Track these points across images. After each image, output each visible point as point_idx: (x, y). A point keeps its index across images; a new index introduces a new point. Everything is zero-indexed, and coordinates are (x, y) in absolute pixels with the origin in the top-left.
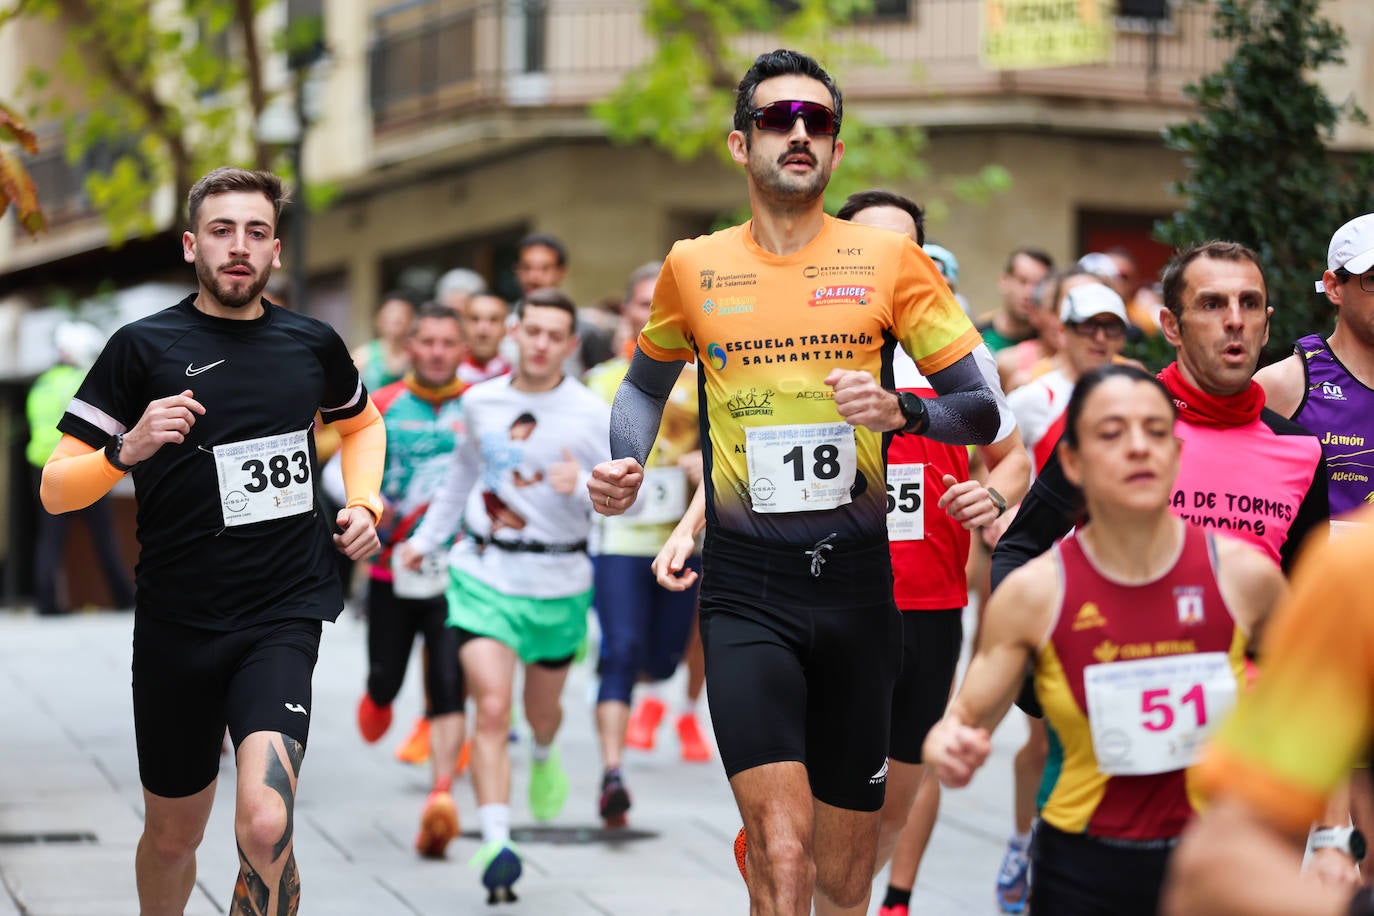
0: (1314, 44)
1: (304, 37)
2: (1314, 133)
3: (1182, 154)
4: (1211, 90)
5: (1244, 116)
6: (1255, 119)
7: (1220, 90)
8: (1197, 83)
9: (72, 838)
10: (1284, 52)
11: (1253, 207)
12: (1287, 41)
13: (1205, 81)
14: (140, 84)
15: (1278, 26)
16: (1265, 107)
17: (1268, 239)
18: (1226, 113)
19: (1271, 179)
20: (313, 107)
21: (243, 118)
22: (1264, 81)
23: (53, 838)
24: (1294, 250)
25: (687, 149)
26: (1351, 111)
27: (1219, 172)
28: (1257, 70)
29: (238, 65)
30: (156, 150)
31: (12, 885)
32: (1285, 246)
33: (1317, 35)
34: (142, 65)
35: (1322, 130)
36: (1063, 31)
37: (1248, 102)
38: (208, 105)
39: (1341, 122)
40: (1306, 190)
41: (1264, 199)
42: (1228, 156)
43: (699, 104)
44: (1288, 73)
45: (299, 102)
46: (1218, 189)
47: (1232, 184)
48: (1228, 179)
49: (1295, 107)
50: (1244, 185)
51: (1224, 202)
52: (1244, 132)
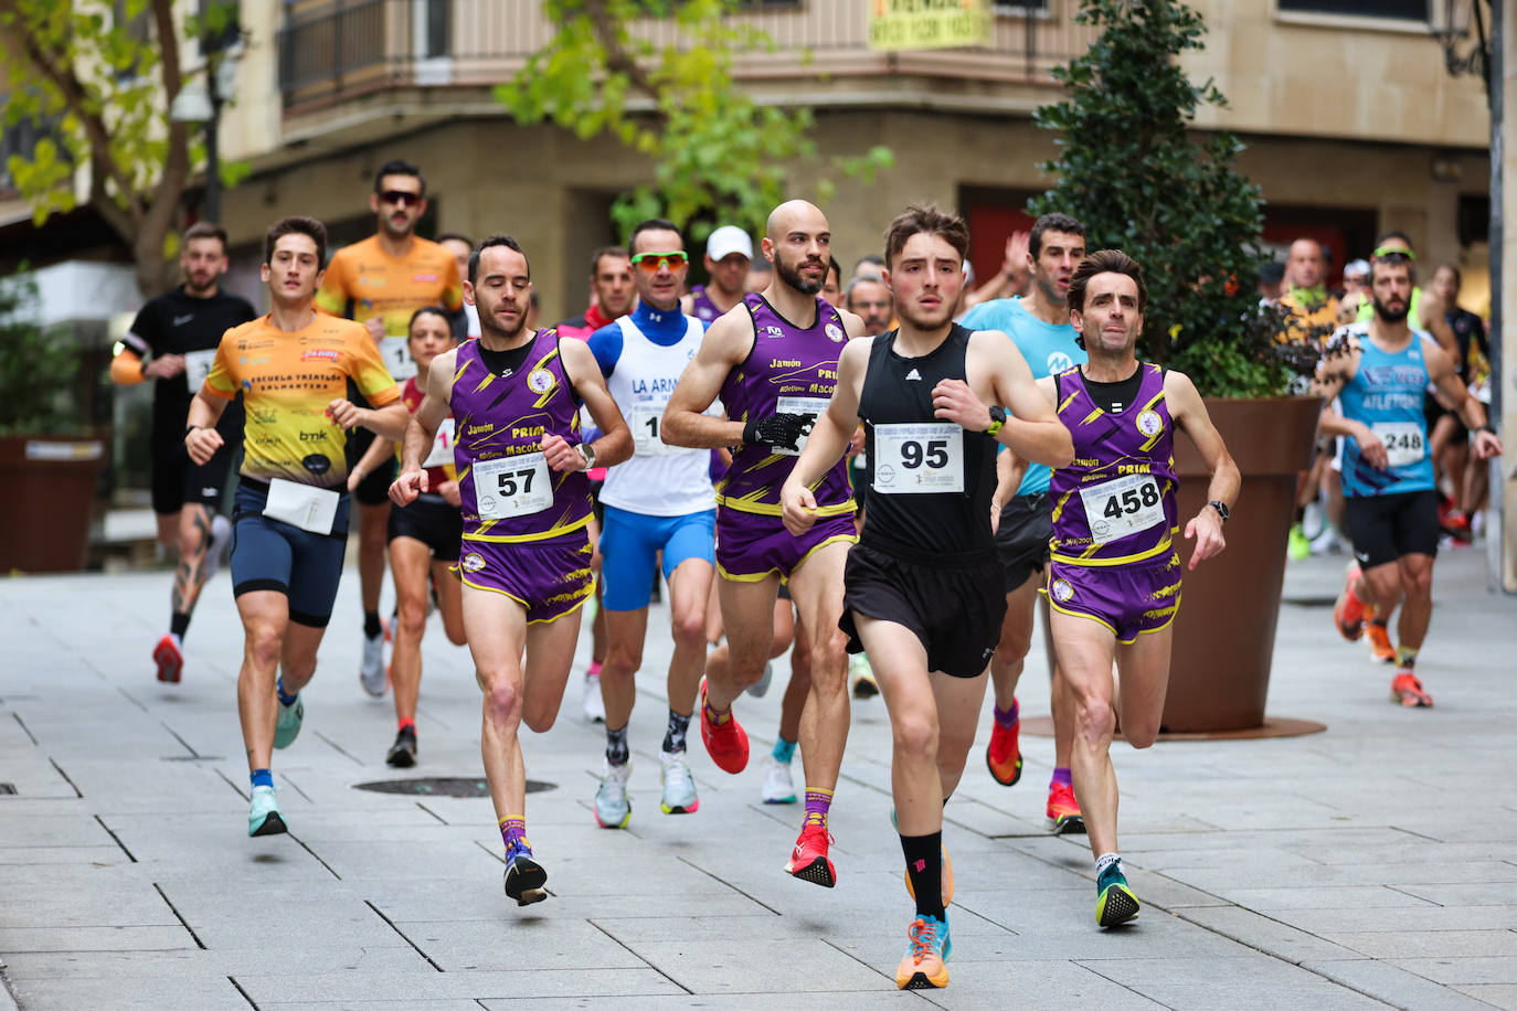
0: (1176, 30)
1: (218, 22)
2: (1178, 114)
3: (1054, 133)
4: (1078, 72)
5: (1109, 97)
6: (1120, 100)
7: (1087, 72)
8: (1066, 65)
10: (1147, 38)
11: (1118, 185)
12: (1148, 25)
13: (1073, 64)
14: (61, 66)
15: (1140, 12)
16: (1129, 88)
17: (1133, 216)
18: (1092, 93)
19: (1135, 158)
20: (225, 90)
21: (159, 100)
22: (1127, 63)
24: (1158, 226)
25: (587, 128)
26: (1209, 94)
27: (1088, 152)
28: (1121, 54)
29: (155, 49)
30: (75, 130)
32: (1149, 223)
33: (1177, 22)
34: (60, 49)
35: (1182, 111)
36: (946, 16)
37: (1113, 85)
38: (124, 87)
39: (1200, 104)
40: (1168, 168)
41: (1129, 176)
42: (1095, 136)
43: (598, 85)
44: (1152, 58)
45: (212, 83)
46: (1086, 167)
47: (1100, 163)
48: (1096, 158)
49: (1158, 89)
50: (1111, 164)
51: (1092, 179)
52: (1110, 113)
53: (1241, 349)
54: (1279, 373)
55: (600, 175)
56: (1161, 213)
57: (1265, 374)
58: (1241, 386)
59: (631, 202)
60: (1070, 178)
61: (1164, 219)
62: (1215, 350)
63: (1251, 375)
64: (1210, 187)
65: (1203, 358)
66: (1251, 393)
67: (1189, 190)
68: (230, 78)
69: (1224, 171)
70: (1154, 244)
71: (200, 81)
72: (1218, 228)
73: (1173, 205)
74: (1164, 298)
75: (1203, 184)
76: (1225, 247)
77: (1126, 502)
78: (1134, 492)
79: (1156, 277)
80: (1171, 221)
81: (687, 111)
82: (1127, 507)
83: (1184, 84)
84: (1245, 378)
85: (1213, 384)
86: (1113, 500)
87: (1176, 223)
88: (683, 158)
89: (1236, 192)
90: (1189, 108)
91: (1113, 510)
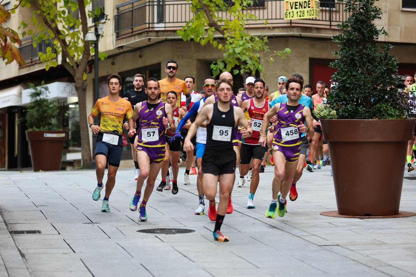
1: (98, 13)
2: (373, 38)
3: (338, 43)
4: (344, 26)
5: (353, 33)
6: (357, 34)
7: (347, 26)
8: (341, 24)
9: (34, 232)
10: (364, 16)
11: (356, 58)
12: (365, 12)
13: (343, 23)
14: (53, 25)
15: (363, 8)
16: (359, 30)
17: (360, 67)
18: (348, 32)
20: (100, 32)
21: (81, 36)
22: (358, 23)
23: (29, 232)
25: (203, 43)
26: (382, 32)
27: (347, 49)
28: (357, 21)
29: (80, 21)
30: (57, 44)
31: (17, 245)
33: (373, 11)
34: (53, 21)
35: (375, 37)
37: (355, 30)
38: (71, 31)
39: (380, 34)
40: (370, 53)
41: (359, 56)
42: (349, 44)
43: (206, 30)
44: (366, 21)
45: (96, 30)
46: (347, 53)
47: (350, 52)
48: (350, 51)
49: (367, 31)
50: (354, 52)
51: (349, 57)
52: (354, 37)
53: (391, 105)
54: (403, 112)
55: (207, 56)
56: (368, 66)
57: (398, 112)
58: (392, 116)
59: (215, 64)
60: (342, 56)
61: (369, 68)
62: (384, 106)
63: (395, 112)
64: (383, 58)
65: (381, 108)
66: (395, 118)
67: (376, 60)
68: (102, 29)
69: (387, 54)
70: (366, 75)
71: (93, 30)
72: (385, 70)
73: (372, 64)
74: (370, 91)
75: (381, 57)
76: (387, 76)
77: (291, 133)
78: (293, 131)
79: (367, 84)
80: (371, 68)
81: (232, 38)
82: (291, 134)
83: (375, 29)
84: (393, 113)
85: (383, 115)
86: (288, 132)
87: (373, 69)
88: (231, 51)
89: (390, 60)
90: (377, 36)
91: (288, 134)
